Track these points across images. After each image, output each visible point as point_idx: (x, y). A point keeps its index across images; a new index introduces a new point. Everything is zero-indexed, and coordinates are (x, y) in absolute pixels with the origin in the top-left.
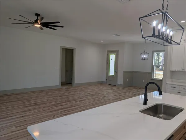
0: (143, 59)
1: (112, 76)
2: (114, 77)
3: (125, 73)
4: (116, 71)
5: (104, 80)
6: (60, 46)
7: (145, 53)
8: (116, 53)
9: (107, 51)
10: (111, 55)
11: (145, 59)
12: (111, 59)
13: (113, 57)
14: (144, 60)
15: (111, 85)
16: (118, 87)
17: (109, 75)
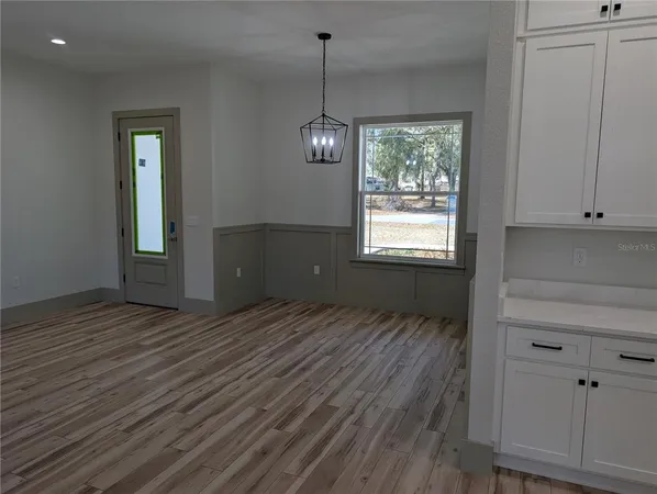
0: (319, 157)
1: (150, 259)
2: (163, 264)
3: (223, 235)
4: (172, 230)
5: (112, 281)
7: (325, 122)
8: (166, 124)
9: (114, 113)
10: (137, 137)
11: (327, 157)
12: (142, 163)
13: (148, 147)
14: (323, 161)
15: (149, 309)
16: (188, 317)
17: (137, 251)
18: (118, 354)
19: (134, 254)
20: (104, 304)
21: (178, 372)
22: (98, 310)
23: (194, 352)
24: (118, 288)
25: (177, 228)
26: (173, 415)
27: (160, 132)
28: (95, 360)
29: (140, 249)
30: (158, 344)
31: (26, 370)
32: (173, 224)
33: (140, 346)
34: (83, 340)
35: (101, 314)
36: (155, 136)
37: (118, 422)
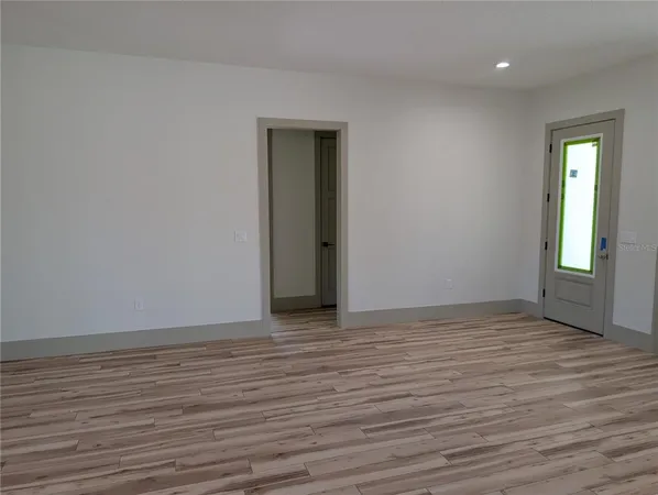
1: (575, 277)
2: (589, 282)
4: (603, 246)
5: (531, 294)
6: (259, 120)
8: (606, 130)
9: (547, 125)
10: (570, 147)
12: (574, 174)
13: (582, 159)
15: (570, 329)
16: (616, 348)
17: (560, 267)
18: (535, 370)
19: (556, 269)
20: (519, 316)
21: (601, 408)
22: (517, 320)
23: (622, 389)
24: (536, 301)
25: (608, 244)
26: (593, 455)
27: (597, 139)
28: (511, 370)
29: (564, 264)
30: (578, 370)
31: (454, 363)
32: (604, 240)
33: (558, 367)
34: (501, 347)
35: (518, 325)
36: (591, 144)
37: (534, 440)
